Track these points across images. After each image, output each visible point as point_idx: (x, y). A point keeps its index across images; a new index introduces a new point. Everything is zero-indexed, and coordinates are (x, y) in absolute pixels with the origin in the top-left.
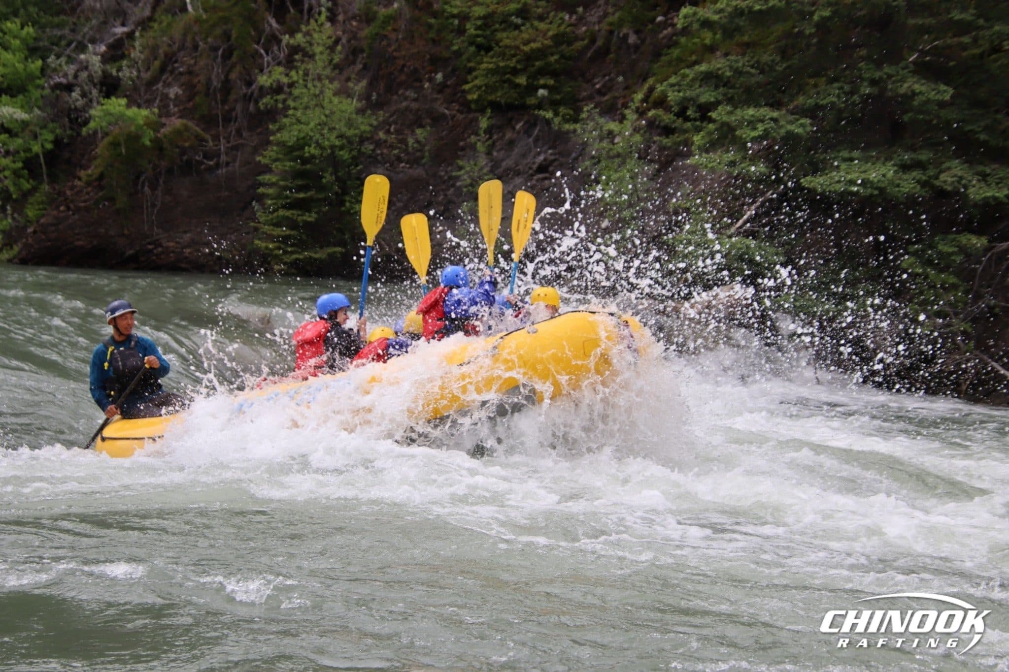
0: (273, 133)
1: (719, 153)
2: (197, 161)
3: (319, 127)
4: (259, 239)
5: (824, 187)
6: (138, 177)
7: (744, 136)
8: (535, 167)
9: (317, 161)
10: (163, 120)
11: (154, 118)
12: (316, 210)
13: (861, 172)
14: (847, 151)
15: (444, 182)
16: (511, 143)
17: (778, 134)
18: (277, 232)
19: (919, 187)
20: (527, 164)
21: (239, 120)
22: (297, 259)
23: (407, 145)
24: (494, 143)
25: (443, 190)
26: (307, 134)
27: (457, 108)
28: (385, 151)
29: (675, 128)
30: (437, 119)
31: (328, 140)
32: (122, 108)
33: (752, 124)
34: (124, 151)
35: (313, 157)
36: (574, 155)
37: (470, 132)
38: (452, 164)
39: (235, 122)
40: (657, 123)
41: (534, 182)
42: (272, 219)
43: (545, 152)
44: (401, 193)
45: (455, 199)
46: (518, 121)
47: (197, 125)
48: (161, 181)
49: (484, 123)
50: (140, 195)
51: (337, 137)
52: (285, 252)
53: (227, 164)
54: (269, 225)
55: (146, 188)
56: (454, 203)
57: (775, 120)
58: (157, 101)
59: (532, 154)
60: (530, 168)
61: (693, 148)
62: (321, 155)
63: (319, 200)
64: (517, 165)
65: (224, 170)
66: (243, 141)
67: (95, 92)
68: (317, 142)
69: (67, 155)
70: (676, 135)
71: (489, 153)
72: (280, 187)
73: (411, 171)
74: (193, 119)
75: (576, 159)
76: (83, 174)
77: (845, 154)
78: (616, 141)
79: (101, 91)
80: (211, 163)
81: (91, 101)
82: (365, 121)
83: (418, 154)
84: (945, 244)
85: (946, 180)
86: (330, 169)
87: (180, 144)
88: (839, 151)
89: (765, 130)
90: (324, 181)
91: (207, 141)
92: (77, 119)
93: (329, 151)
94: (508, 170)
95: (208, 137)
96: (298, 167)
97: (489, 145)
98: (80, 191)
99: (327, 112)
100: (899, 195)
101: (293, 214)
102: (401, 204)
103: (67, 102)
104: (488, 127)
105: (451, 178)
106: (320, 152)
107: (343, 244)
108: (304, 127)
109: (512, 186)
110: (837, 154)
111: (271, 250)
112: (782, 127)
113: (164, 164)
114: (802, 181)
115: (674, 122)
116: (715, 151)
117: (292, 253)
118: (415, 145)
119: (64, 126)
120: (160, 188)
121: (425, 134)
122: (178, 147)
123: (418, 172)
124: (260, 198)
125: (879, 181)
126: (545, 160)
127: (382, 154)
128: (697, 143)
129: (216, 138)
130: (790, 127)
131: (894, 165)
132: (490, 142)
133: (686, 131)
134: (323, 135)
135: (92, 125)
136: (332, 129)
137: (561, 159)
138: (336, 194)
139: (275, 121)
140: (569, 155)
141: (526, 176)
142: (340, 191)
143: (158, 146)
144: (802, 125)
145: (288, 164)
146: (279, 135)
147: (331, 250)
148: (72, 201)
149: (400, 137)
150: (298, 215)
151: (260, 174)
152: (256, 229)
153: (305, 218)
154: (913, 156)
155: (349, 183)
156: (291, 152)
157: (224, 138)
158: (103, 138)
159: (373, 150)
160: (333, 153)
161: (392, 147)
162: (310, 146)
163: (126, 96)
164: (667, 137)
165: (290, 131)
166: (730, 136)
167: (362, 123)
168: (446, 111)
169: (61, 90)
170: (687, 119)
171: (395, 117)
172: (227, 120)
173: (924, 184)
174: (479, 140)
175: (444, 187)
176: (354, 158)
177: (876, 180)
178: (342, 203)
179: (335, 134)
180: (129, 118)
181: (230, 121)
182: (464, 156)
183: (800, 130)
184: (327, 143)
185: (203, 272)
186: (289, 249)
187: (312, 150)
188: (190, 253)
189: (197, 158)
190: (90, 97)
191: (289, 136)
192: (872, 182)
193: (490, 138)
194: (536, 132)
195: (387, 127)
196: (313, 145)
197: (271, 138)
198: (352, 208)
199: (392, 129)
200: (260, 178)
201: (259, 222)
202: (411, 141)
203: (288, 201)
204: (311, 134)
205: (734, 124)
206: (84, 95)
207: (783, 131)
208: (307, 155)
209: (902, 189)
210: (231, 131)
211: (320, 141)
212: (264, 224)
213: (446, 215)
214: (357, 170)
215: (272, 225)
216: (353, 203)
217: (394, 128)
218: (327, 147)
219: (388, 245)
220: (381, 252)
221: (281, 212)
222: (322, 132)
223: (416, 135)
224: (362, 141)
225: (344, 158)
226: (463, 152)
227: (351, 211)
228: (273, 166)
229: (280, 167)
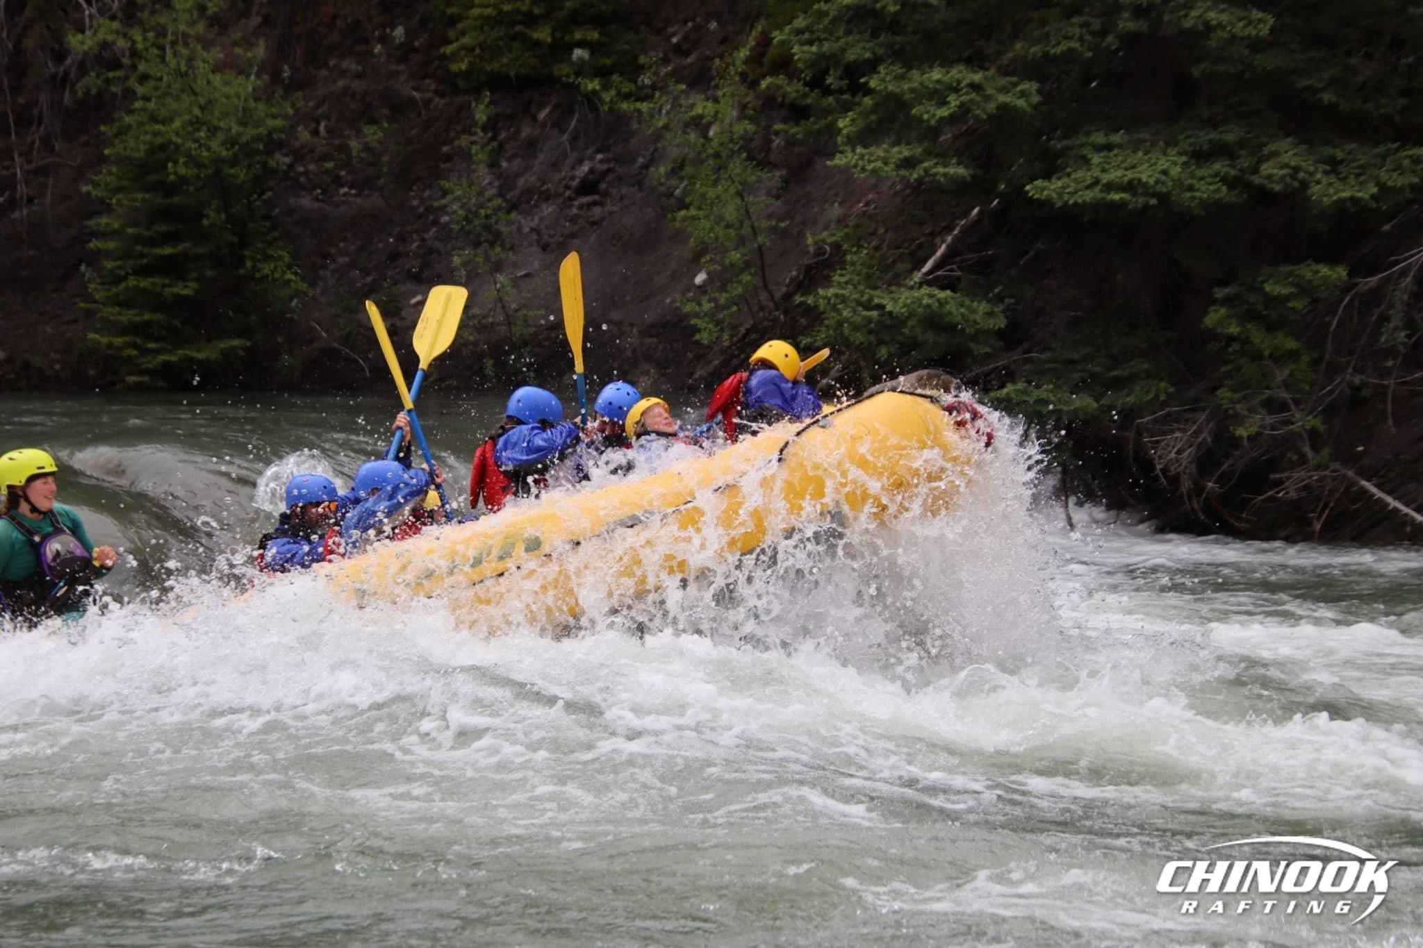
0: (109, 142)
1: (885, 146)
3: (190, 128)
4: (97, 331)
5: (1066, 197)
7: (926, 117)
8: (575, 183)
9: (192, 188)
12: (194, 275)
13: (1126, 169)
14: (1101, 133)
16: (531, 146)
17: (984, 110)
18: (128, 316)
19: (1224, 188)
20: (561, 180)
21: (46, 120)
22: (167, 363)
23: (349, 156)
24: (501, 146)
25: (417, 231)
26: (170, 141)
27: (433, 87)
28: (312, 167)
29: (807, 107)
30: (399, 108)
33: (938, 96)
35: (183, 180)
36: (641, 160)
37: (459, 128)
38: (430, 187)
39: (39, 125)
40: (780, 99)
41: (575, 211)
42: (117, 295)
43: (592, 158)
44: (344, 240)
45: (440, 246)
46: (541, 106)
49: (481, 114)
51: (222, 144)
52: (144, 352)
53: (30, 200)
54: (112, 305)
56: (439, 253)
57: (975, 87)
59: (569, 162)
60: (567, 187)
61: (839, 139)
62: (198, 177)
63: (199, 257)
64: (544, 183)
65: (25, 212)
66: (57, 159)
68: (188, 155)
70: (812, 119)
71: (493, 164)
72: (128, 238)
73: (359, 200)
75: (646, 166)
77: (1099, 138)
78: (711, 133)
82: (273, 110)
83: (371, 170)
84: (1277, 283)
85: (1272, 173)
86: (216, 202)
88: (1088, 134)
89: (962, 105)
90: (205, 222)
93: (211, 171)
94: (529, 192)
96: (160, 200)
97: (493, 151)
99: (202, 101)
100: (1193, 204)
101: (153, 284)
102: (347, 259)
104: (489, 119)
105: (430, 210)
107: (243, 333)
108: (162, 128)
109: (536, 219)
110: (1084, 139)
111: (120, 349)
112: (988, 98)
114: (1028, 188)
115: (805, 96)
116: (878, 144)
117: (157, 352)
118: (363, 155)
121: (380, 135)
123: (373, 201)
124: (94, 259)
125: (1157, 182)
126: (592, 171)
127: (306, 173)
128: (845, 131)
129: (5, 155)
130: (1003, 98)
131: (1180, 154)
132: (495, 144)
133: (827, 112)
134: (196, 141)
136: (214, 130)
137: (620, 170)
138: (229, 245)
139: (110, 120)
140: (634, 160)
141: (560, 200)
142: (235, 240)
144: (1023, 94)
145: (139, 196)
146: (119, 145)
147: (223, 345)
149: (337, 142)
150: (164, 286)
151: (90, 215)
153: (175, 290)
154: (1213, 135)
155: (250, 225)
156: (143, 174)
157: (21, 154)
159: (291, 166)
160: (218, 172)
162: (176, 162)
164: (797, 124)
165: (138, 137)
166: (902, 116)
167: (268, 114)
168: (414, 93)
170: (827, 91)
171: (325, 107)
172: (24, 123)
173: (1232, 183)
174: (473, 143)
175: (417, 226)
176: (255, 179)
177: (1152, 181)
178: (241, 262)
179: (221, 136)
181: (31, 125)
182: (450, 171)
183: (1021, 103)
184: (205, 154)
186: (151, 345)
187: (179, 169)
191: (136, 146)
192: (1145, 185)
193: (494, 138)
194: (573, 124)
195: (314, 125)
196: (182, 160)
197: (107, 152)
198: (258, 271)
199: (322, 128)
200: (91, 223)
201: (95, 302)
202: (355, 148)
203: (145, 261)
204: (177, 140)
205: (907, 97)
207: (991, 107)
208: (172, 178)
209: (1198, 194)
210: (34, 142)
211: (193, 153)
212: (104, 304)
213: (426, 274)
214: (265, 202)
215: (120, 304)
216: (259, 261)
217: (326, 127)
218: (206, 162)
219: (326, 332)
220: (316, 345)
221: (132, 282)
222: (196, 135)
223: (365, 136)
224: (270, 153)
225: (239, 181)
226: (448, 165)
227: (257, 275)
228: (114, 201)
229: (125, 202)
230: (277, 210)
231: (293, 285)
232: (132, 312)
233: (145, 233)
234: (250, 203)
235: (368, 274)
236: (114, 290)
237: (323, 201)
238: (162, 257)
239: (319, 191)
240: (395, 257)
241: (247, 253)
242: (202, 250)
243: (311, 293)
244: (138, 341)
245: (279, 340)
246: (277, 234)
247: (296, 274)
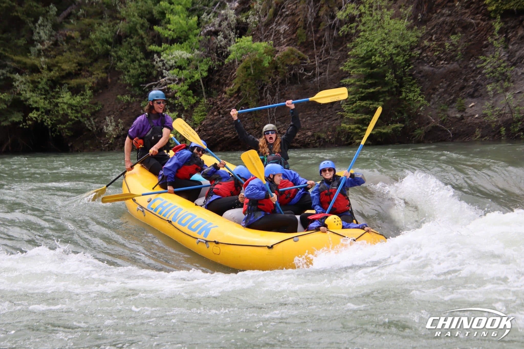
0: (350, 50)
2: (300, 73)
3: (381, 42)
4: (345, 123)
6: (262, 88)
9: (381, 66)
10: (277, 48)
11: (270, 47)
12: (382, 99)
15: (473, 71)
18: (357, 117)
21: (327, 43)
23: (444, 48)
24: (509, 40)
25: (472, 77)
26: (373, 48)
27: (480, 18)
28: (429, 54)
30: (466, 27)
31: (388, 50)
32: (249, 43)
34: (252, 72)
35: (378, 63)
38: (477, 59)
39: (325, 44)
42: (352, 109)
44: (442, 82)
45: (482, 82)
47: (299, 49)
48: (277, 89)
49: (497, 27)
50: (264, 100)
51: (394, 48)
52: (363, 130)
53: (321, 74)
54: (351, 113)
55: (268, 95)
56: (482, 86)
58: (273, 36)
62: (384, 60)
63: (384, 92)
65: (319, 78)
66: (331, 57)
67: (232, 34)
68: (380, 53)
69: (217, 78)
71: (506, 47)
72: (358, 86)
73: (448, 66)
74: (296, 45)
76: (227, 89)
79: (236, 34)
80: (310, 74)
81: (230, 41)
82: (413, 34)
83: (453, 53)
86: (391, 70)
87: (288, 63)
90: (386, 79)
91: (306, 60)
92: (222, 53)
93: (389, 58)
94: (521, 58)
95: (307, 57)
96: (369, 71)
98: (226, 101)
99: (387, 31)
101: (366, 104)
102: (443, 90)
103: (215, 43)
105: (477, 68)
106: (383, 59)
107: (402, 121)
108: (371, 43)
111: (353, 129)
113: (278, 78)
118: (450, 48)
119: (214, 59)
120: (277, 94)
121: (458, 39)
122: (287, 65)
123: (454, 66)
127: (427, 56)
129: (312, 57)
134: (384, 47)
135: (231, 56)
136: (389, 43)
138: (396, 87)
139: (351, 41)
142: (398, 85)
143: (274, 66)
145: (361, 69)
146: (354, 50)
147: (393, 126)
148: (221, 108)
149: (440, 43)
150: (370, 104)
151: (343, 78)
152: (342, 116)
153: (375, 106)
155: (404, 78)
156: (363, 61)
157: (317, 56)
158: (239, 64)
159: (420, 54)
160: (392, 59)
161: (434, 50)
162: (375, 56)
163: (252, 35)
165: (362, 47)
167: (411, 36)
168: (473, 21)
169: (211, 36)
171: (435, 29)
172: (319, 43)
175: (472, 75)
176: (406, 61)
178: (400, 93)
179: (392, 45)
180: (254, 49)
181: (321, 45)
182: (487, 51)
184: (387, 52)
185: (308, 148)
187: (377, 58)
188: (299, 136)
189: (300, 71)
190: (230, 37)
191: (361, 51)
195: (430, 37)
196: (378, 55)
197: (349, 53)
198: (408, 97)
199: (433, 38)
200: (342, 81)
202: (447, 44)
203: (363, 95)
204: (377, 47)
206: (225, 37)
208: (374, 62)
210: (322, 51)
211: (382, 52)
212: (347, 112)
213: (476, 94)
214: (410, 69)
215: (354, 112)
216: (408, 92)
217: (435, 37)
218: (387, 55)
219: (434, 119)
220: (430, 125)
221: (358, 103)
222: (384, 45)
223: (451, 40)
224: (412, 49)
225: (400, 62)
226: (486, 49)
227: (407, 98)
228: (352, 72)
229: (356, 72)
230: (415, 72)
231: (421, 102)
232: (358, 115)
233: (364, 84)
234: (404, 70)
235: (452, 95)
236: (351, 107)
237: (433, 67)
238: (369, 93)
239: (432, 63)
240: (463, 88)
241: (404, 90)
242: (385, 89)
243: (428, 105)
244: (360, 126)
245: (415, 123)
246: (415, 81)
247: (422, 97)
